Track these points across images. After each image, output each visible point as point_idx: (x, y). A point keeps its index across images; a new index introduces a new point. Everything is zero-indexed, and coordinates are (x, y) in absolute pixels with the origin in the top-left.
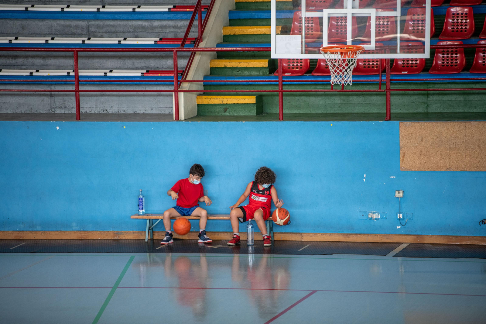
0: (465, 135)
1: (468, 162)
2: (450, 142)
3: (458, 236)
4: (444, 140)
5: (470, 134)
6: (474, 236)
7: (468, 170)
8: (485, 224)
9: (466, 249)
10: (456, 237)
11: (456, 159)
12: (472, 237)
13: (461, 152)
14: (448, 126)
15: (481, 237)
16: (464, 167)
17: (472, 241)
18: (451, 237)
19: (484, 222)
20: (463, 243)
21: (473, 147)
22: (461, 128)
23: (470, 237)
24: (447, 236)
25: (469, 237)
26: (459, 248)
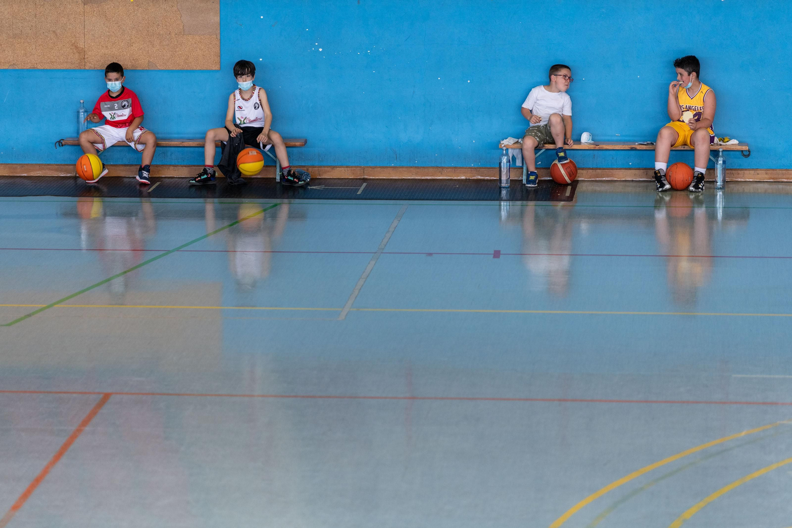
0: (36, 16)
1: (40, 56)
2: (14, 27)
3: (24, 164)
4: (6, 23)
5: (41, 14)
6: (47, 163)
7: (39, 67)
8: (62, 145)
9: (35, 182)
10: (22, 165)
11: (23, 52)
12: (45, 165)
13: (29, 41)
14: (11, 3)
15: (57, 165)
16: (34, 63)
17: (44, 171)
18: (14, 166)
19: (62, 143)
20: (32, 174)
21: (46, 34)
22: (30, 6)
23: (42, 165)
24: (9, 164)
25: (39, 165)
26: (26, 181)
